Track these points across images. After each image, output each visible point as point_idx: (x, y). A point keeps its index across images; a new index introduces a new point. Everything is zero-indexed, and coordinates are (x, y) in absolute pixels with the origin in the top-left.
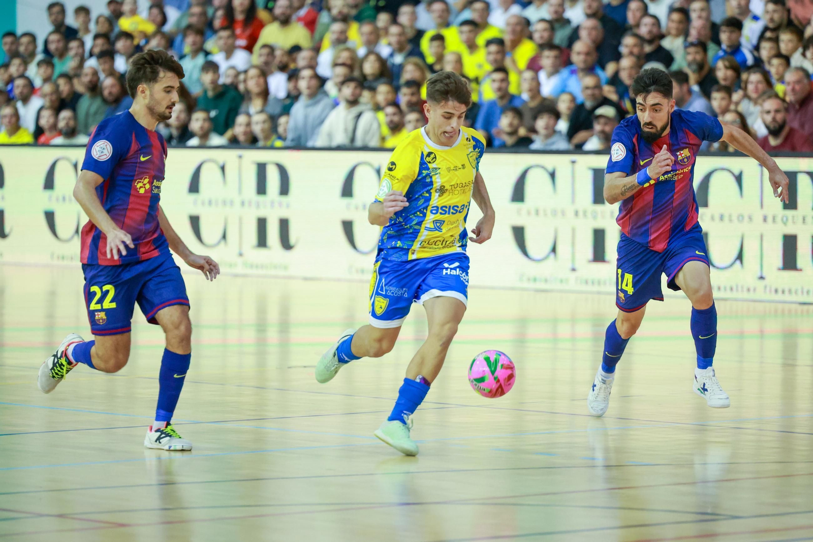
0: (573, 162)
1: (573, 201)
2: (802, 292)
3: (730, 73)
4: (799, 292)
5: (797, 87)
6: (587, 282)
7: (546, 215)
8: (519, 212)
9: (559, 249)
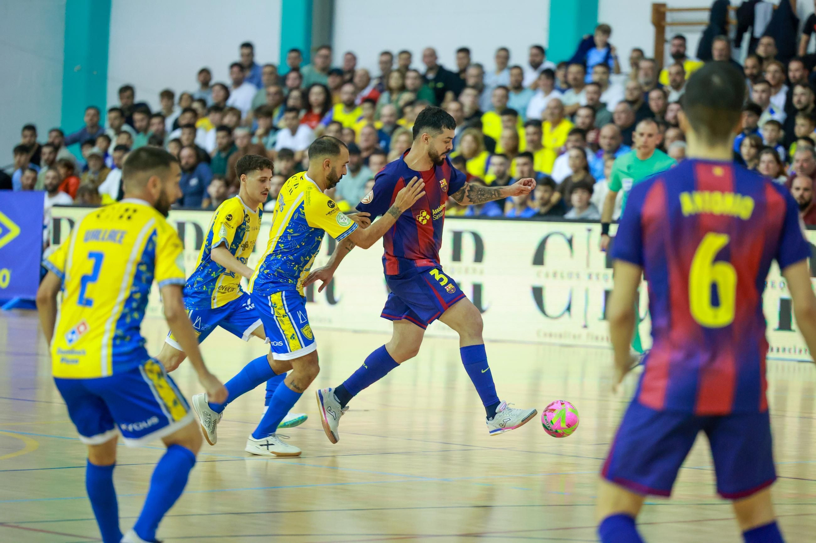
0: (590, 230)
1: (588, 265)
2: (795, 351)
3: (753, 151)
4: (792, 351)
5: (805, 165)
6: (597, 338)
7: (562, 277)
8: (538, 275)
9: (573, 309)
